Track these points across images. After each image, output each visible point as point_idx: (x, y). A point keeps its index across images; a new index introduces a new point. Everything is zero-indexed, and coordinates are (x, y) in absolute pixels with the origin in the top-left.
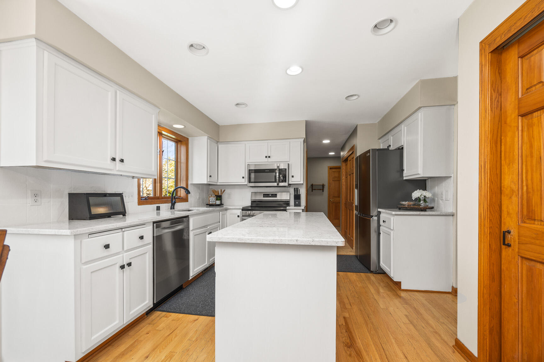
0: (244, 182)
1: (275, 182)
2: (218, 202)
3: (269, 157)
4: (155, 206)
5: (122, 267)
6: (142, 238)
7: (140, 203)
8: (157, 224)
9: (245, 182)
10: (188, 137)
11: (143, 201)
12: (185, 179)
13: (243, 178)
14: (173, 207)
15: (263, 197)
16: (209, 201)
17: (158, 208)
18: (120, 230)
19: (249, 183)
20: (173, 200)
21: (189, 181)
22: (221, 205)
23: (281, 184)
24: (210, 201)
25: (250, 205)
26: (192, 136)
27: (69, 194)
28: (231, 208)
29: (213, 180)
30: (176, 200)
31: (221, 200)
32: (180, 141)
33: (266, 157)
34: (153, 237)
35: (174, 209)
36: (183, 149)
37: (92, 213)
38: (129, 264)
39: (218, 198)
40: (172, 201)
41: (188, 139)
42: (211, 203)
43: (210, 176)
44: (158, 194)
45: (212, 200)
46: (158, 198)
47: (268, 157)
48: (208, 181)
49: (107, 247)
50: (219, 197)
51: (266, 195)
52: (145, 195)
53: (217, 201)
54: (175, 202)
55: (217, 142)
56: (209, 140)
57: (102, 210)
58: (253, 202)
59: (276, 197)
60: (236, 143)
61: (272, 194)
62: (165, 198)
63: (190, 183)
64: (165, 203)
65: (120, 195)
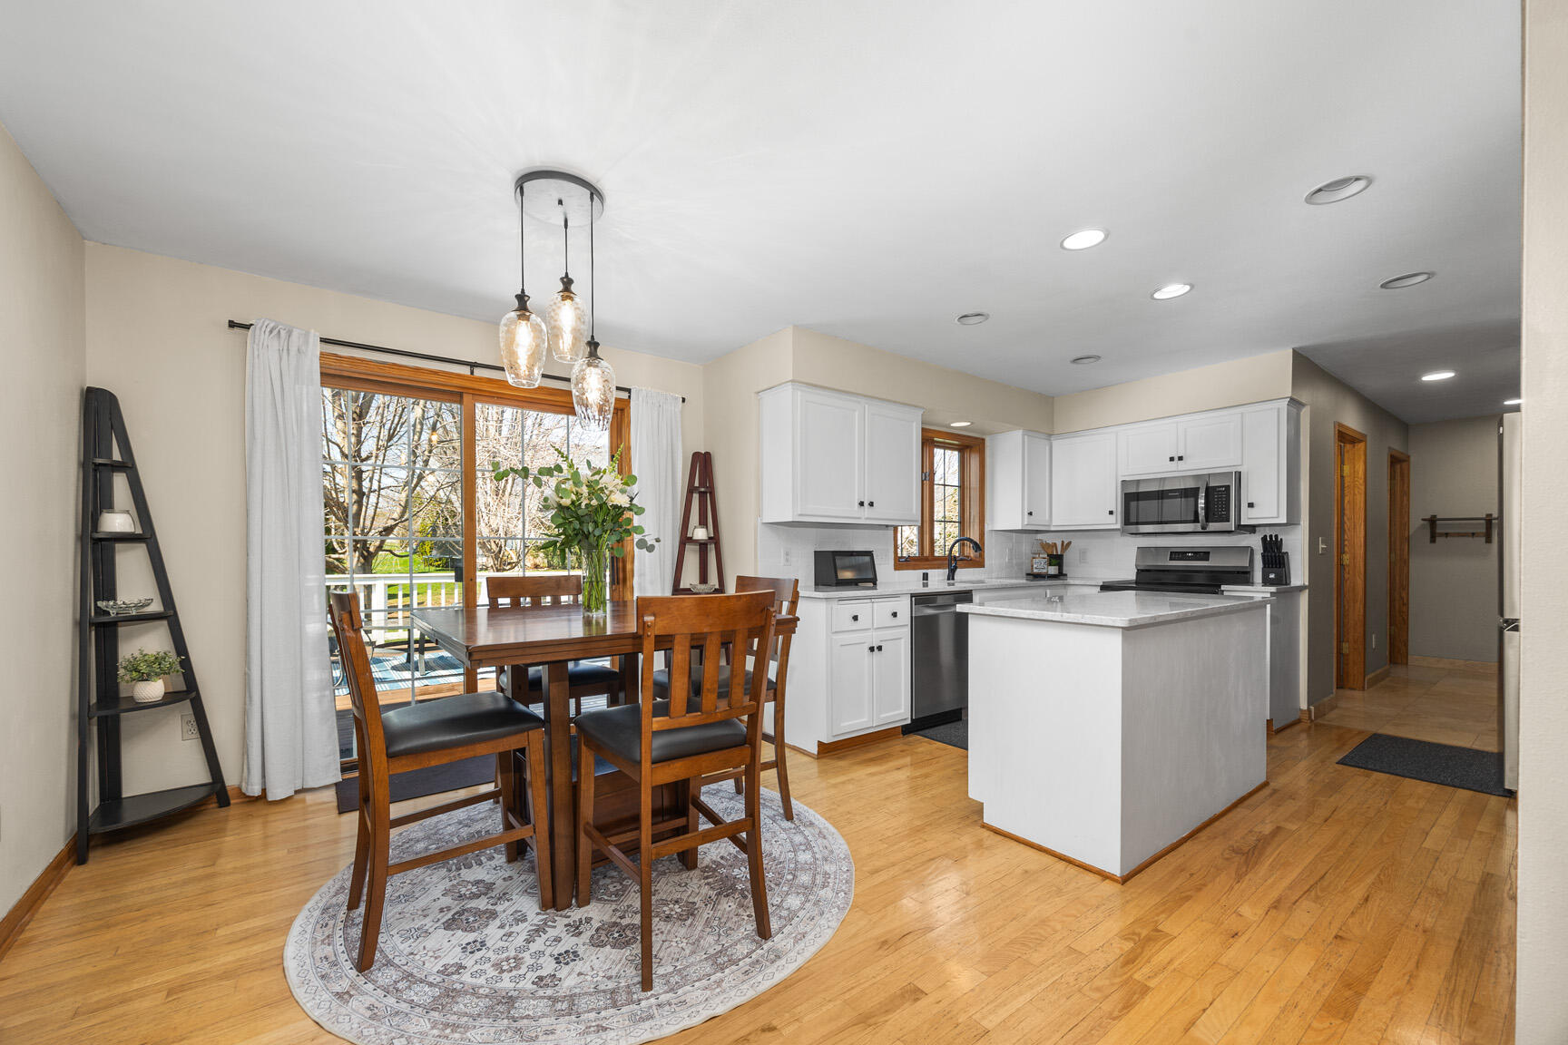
0: (1114, 522)
1: (1196, 520)
2: (1053, 570)
3: (1180, 458)
4: (921, 572)
5: (872, 649)
6: (895, 615)
7: (896, 568)
8: (920, 599)
9: (1116, 523)
10: (984, 437)
11: (903, 563)
12: (977, 520)
13: (1111, 513)
14: (951, 576)
15: (1171, 559)
16: (1032, 566)
17: (925, 577)
18: (869, 601)
19: (1125, 524)
20: (952, 564)
21: (986, 525)
22: (1061, 575)
23: (1212, 526)
24: (1035, 566)
25: (1134, 578)
26: (991, 434)
27: (815, 552)
28: (1077, 582)
29: (1039, 521)
30: (959, 563)
31: (1060, 566)
32: (967, 447)
33: (1172, 459)
34: (912, 617)
35: (953, 579)
36: (974, 462)
37: (839, 578)
38: (880, 648)
39: (1054, 561)
40: (950, 565)
41: (983, 440)
42: (1035, 571)
43: (1030, 514)
44: (927, 553)
45: (1041, 565)
46: (926, 559)
47: (1176, 459)
48: (1026, 523)
49: (855, 618)
50: (1056, 559)
51: (1177, 554)
52: (905, 555)
53: (1050, 567)
54: (956, 568)
55: (1049, 436)
56: (1026, 437)
57: (848, 575)
58: (1142, 571)
59: (1208, 560)
60: (1093, 432)
61: (1194, 553)
62: (939, 558)
63: (987, 528)
64: (939, 568)
65: (870, 554)
